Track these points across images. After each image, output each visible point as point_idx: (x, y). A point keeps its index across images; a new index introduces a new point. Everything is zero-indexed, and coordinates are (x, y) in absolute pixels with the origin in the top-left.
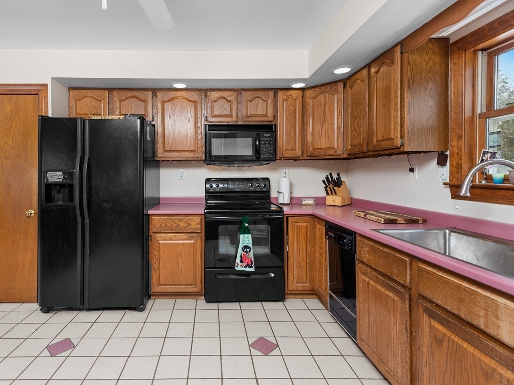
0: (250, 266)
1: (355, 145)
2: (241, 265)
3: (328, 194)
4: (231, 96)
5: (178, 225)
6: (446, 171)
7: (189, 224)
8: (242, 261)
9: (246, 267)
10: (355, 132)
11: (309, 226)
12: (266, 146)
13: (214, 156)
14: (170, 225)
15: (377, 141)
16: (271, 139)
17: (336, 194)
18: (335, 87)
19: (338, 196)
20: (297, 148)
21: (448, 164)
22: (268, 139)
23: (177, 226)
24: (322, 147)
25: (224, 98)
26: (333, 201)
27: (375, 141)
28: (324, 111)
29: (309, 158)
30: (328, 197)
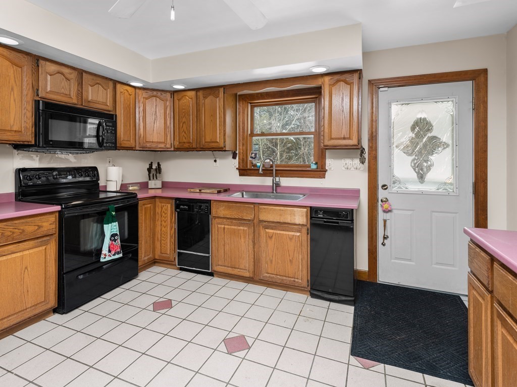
0: (118, 253)
1: (184, 143)
2: (109, 255)
3: (150, 180)
4: (71, 74)
5: (23, 231)
6: (236, 162)
7: (40, 227)
8: (110, 251)
9: (114, 255)
10: (183, 133)
11: (152, 207)
12: (109, 135)
13: (51, 141)
14: (9, 234)
15: (205, 142)
16: (113, 128)
17: (157, 179)
18: (165, 95)
19: (159, 180)
20: (131, 140)
21: (237, 158)
22: (111, 128)
23: (21, 233)
24: (154, 141)
25: (62, 74)
26: (155, 185)
27: (204, 142)
28: (156, 112)
29: (141, 149)
30: (150, 182)
